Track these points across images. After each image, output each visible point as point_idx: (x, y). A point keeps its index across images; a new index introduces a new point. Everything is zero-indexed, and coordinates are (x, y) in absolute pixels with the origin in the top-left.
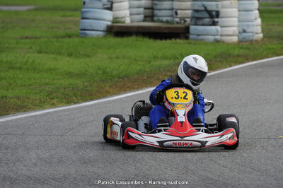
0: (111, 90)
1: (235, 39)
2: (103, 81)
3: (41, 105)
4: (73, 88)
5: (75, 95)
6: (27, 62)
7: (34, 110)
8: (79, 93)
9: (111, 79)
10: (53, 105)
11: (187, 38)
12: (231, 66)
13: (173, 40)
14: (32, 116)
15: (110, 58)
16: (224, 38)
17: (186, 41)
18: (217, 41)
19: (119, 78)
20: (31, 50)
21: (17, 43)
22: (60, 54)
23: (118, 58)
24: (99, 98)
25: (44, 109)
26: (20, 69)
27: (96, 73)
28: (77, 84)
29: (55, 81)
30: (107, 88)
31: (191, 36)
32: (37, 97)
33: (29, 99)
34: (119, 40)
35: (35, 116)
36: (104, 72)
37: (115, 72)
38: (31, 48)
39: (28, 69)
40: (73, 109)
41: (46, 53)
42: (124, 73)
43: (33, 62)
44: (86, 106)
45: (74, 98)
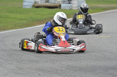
1: (77, 8)
2: (33, 21)
3: (12, 28)
6: (6, 15)
8: (25, 25)
10: (16, 29)
11: (60, 8)
13: (56, 9)
14: (9, 32)
15: (35, 14)
16: (73, 8)
22: (17, 13)
24: (31, 26)
25: (13, 30)
27: (30, 19)
29: (16, 21)
31: (62, 8)
32: (10, 26)
33: (8, 27)
34: (37, 9)
35: (10, 32)
36: (33, 19)
39: (6, 18)
40: (23, 30)
41: (12, 13)
42: (40, 19)
44: (28, 29)
45: (23, 27)
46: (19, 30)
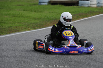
0: (50, 24)
1: (95, 6)
2: (47, 21)
3: (24, 30)
4: (36, 24)
5: (37, 26)
6: (19, 14)
7: (22, 31)
8: (38, 25)
9: (50, 20)
10: (29, 30)
12: (94, 16)
13: (73, 6)
14: (21, 34)
15: (50, 13)
17: (77, 6)
18: (89, 7)
19: (53, 20)
20: (21, 10)
21: (16, 7)
22: (31, 11)
23: (52, 13)
24: (46, 27)
25: (25, 31)
26: (17, 16)
27: (45, 18)
28: (38, 22)
29: (30, 21)
30: (49, 24)
31: (79, 5)
32: (23, 27)
33: (20, 27)
34: (53, 6)
36: (48, 18)
37: (51, 18)
38: (21, 9)
39: (20, 17)
40: (36, 31)
41: (26, 11)
42: (55, 18)
43: (22, 14)
44: (41, 30)
45: (37, 27)
46: (31, 32)
